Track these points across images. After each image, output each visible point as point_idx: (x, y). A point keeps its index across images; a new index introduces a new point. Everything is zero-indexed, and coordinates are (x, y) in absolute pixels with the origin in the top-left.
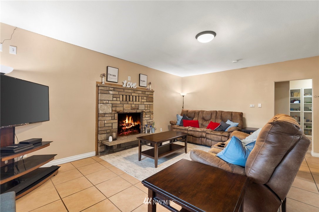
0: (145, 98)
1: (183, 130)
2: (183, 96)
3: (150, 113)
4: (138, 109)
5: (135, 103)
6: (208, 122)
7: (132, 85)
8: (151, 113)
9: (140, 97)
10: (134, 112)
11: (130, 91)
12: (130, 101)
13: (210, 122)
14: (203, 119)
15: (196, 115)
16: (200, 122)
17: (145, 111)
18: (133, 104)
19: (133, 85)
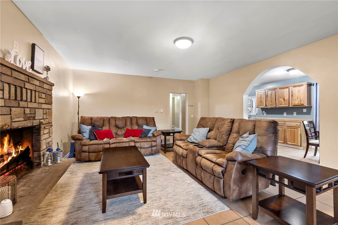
0: (43, 96)
1: (102, 144)
2: (79, 97)
3: (48, 125)
4: (34, 118)
5: (30, 105)
6: (122, 129)
7: (25, 63)
8: (50, 124)
9: (37, 93)
10: (29, 125)
11: (23, 77)
12: (22, 100)
13: (125, 129)
14: (117, 126)
15: (106, 123)
16: (114, 131)
17: (43, 121)
18: (28, 108)
19: (26, 65)
